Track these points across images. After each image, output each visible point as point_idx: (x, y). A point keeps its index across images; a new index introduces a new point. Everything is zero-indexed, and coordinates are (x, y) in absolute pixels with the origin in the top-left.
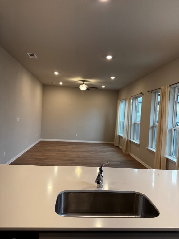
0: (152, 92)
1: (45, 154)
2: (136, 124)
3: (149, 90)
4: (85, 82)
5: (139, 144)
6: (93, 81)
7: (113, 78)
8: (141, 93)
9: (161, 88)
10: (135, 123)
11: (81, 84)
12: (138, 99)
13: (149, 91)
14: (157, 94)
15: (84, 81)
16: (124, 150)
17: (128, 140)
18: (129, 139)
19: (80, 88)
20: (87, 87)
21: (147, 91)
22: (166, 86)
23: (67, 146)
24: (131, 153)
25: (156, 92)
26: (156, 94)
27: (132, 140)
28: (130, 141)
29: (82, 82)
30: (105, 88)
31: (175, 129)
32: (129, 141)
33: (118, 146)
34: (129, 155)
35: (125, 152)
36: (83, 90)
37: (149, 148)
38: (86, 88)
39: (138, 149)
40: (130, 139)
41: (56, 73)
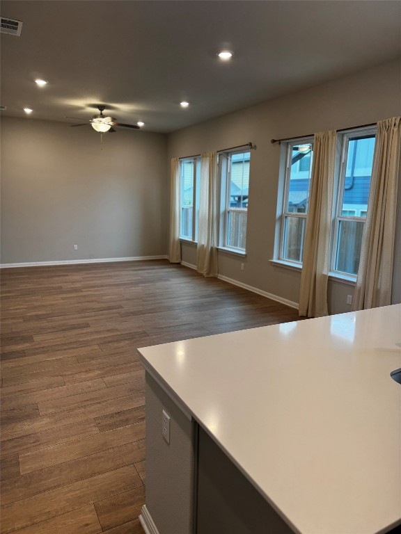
0: (280, 144)
1: (36, 304)
2: (229, 212)
3: (275, 139)
4: (105, 111)
5: (246, 255)
6: (124, 108)
7: (184, 104)
8: (250, 144)
9: (315, 134)
10: (225, 210)
11: (96, 116)
12: (231, 157)
13: (274, 141)
14: (289, 146)
15: (101, 107)
16: (205, 270)
17: (212, 248)
18: (215, 246)
19: (93, 125)
20: (111, 123)
21: (271, 139)
22: (330, 133)
23: (67, 275)
24: (219, 275)
25: (288, 144)
26: (287, 147)
27: (220, 247)
28: (217, 249)
29: (97, 111)
30: (143, 127)
31: (341, 219)
32: (214, 250)
33: (179, 264)
34: (216, 278)
35: (207, 274)
36: (102, 133)
37: (275, 260)
38: (109, 127)
39: (243, 264)
40: (218, 246)
41: (41, 83)
